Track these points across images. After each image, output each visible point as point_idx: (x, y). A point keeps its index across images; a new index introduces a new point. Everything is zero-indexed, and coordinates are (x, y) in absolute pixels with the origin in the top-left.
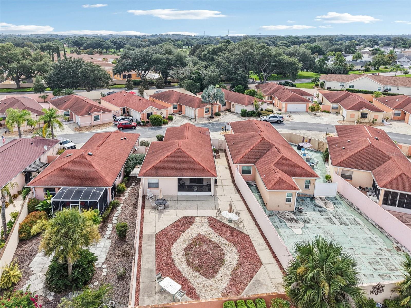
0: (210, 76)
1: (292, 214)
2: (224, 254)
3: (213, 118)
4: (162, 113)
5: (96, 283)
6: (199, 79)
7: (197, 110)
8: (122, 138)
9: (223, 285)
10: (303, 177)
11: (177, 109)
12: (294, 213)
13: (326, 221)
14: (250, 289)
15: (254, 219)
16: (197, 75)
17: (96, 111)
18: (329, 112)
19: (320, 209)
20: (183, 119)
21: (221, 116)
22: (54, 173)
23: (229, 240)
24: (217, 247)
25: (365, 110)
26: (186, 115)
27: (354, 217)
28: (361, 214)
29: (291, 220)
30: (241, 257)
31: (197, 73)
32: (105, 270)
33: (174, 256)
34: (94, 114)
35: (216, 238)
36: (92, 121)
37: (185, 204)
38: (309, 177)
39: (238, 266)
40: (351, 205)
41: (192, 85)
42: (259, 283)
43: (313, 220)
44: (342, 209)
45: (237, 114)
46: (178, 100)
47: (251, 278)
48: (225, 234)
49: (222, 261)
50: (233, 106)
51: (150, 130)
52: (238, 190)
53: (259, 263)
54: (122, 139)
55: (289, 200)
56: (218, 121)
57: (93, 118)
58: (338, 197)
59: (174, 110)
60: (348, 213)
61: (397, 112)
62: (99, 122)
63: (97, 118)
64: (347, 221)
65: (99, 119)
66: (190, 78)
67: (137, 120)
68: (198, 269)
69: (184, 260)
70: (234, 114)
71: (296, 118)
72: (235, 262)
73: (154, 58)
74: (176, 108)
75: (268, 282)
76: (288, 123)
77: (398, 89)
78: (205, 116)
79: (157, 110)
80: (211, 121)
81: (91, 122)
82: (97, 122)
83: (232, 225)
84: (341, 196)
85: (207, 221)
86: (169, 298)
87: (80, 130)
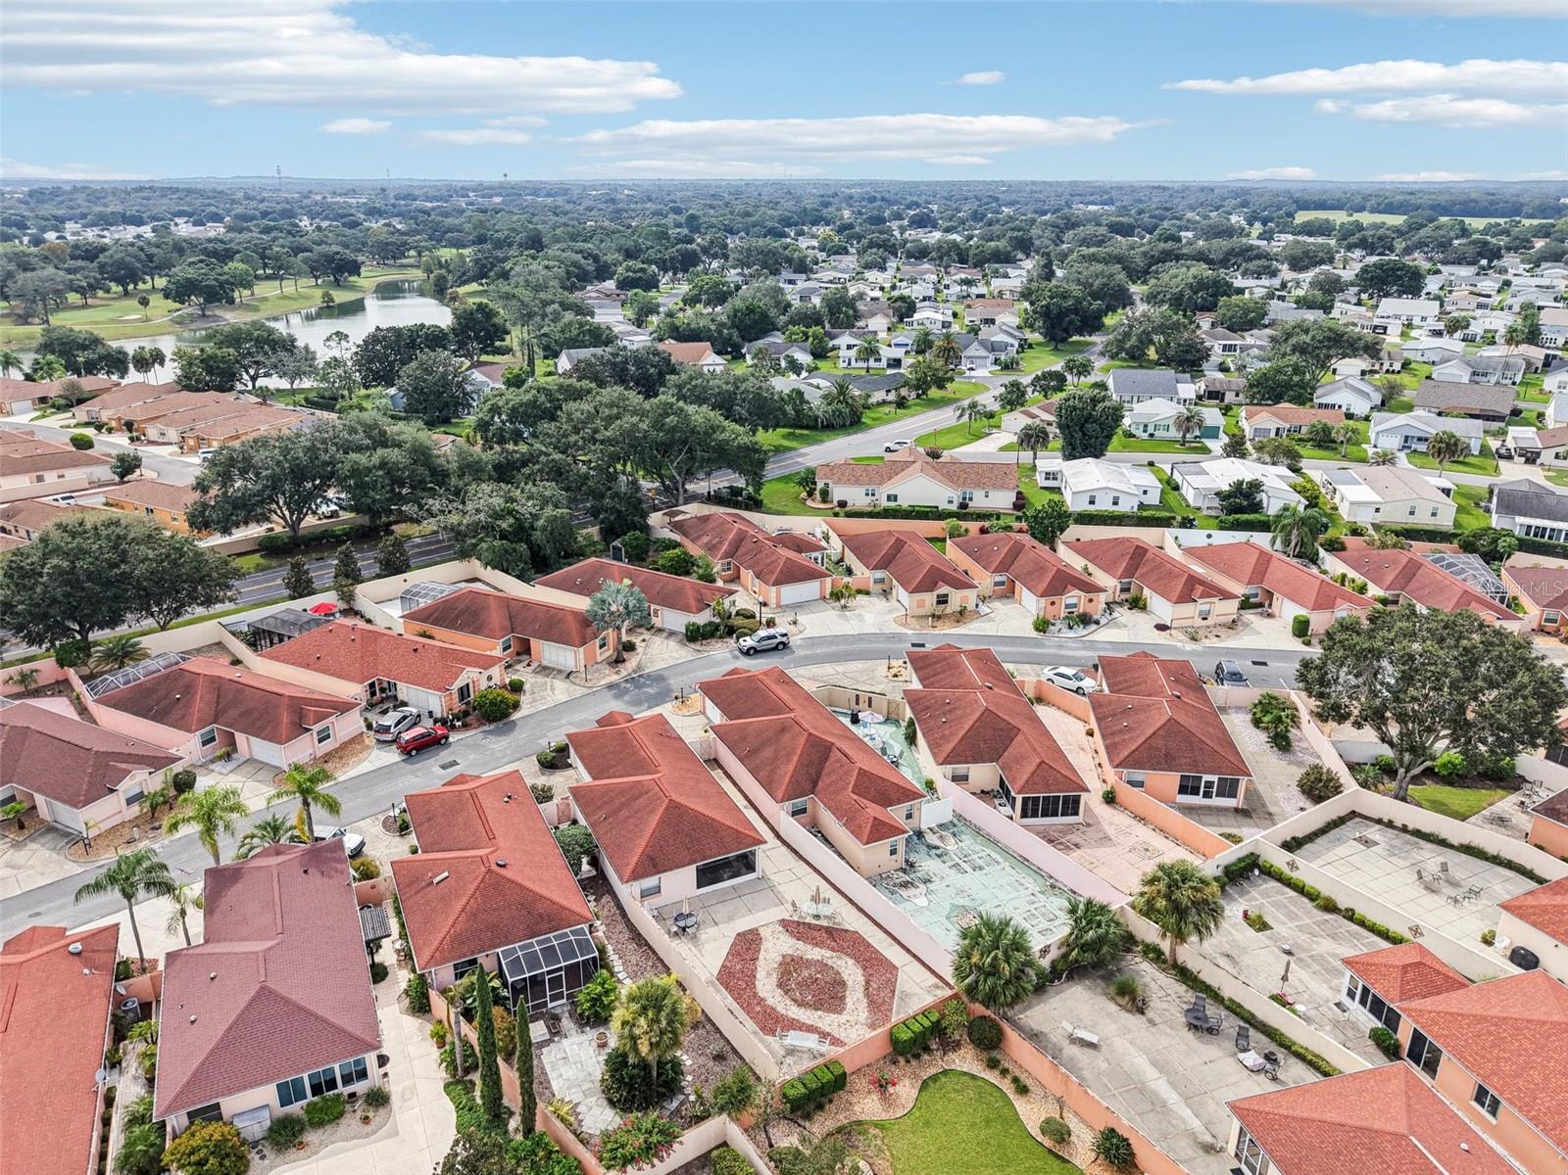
2: (838, 973)
3: (623, 660)
4: (490, 678)
7: (580, 649)
9: (863, 1014)
10: (901, 803)
12: (904, 871)
14: (899, 1006)
15: (850, 901)
16: (511, 520)
18: (867, 592)
19: (938, 852)
20: (548, 680)
21: (640, 650)
23: (833, 949)
24: (823, 966)
26: (544, 662)
28: (995, 843)
29: (905, 885)
30: (865, 969)
31: (509, 513)
33: (770, 1001)
34: (317, 728)
35: (814, 953)
36: (314, 747)
37: (720, 909)
38: (907, 799)
39: (867, 982)
40: (978, 831)
42: (905, 996)
44: (968, 842)
45: (672, 633)
46: (507, 621)
47: (893, 992)
48: (823, 942)
49: (843, 984)
53: (892, 968)
55: (893, 852)
57: (316, 739)
58: (955, 821)
60: (978, 848)
67: (431, 713)
68: (817, 1006)
69: (788, 1002)
70: (665, 634)
72: (861, 979)
74: (509, 647)
75: (916, 990)
78: (600, 659)
80: (623, 670)
83: (824, 923)
84: (960, 817)
85: (780, 928)
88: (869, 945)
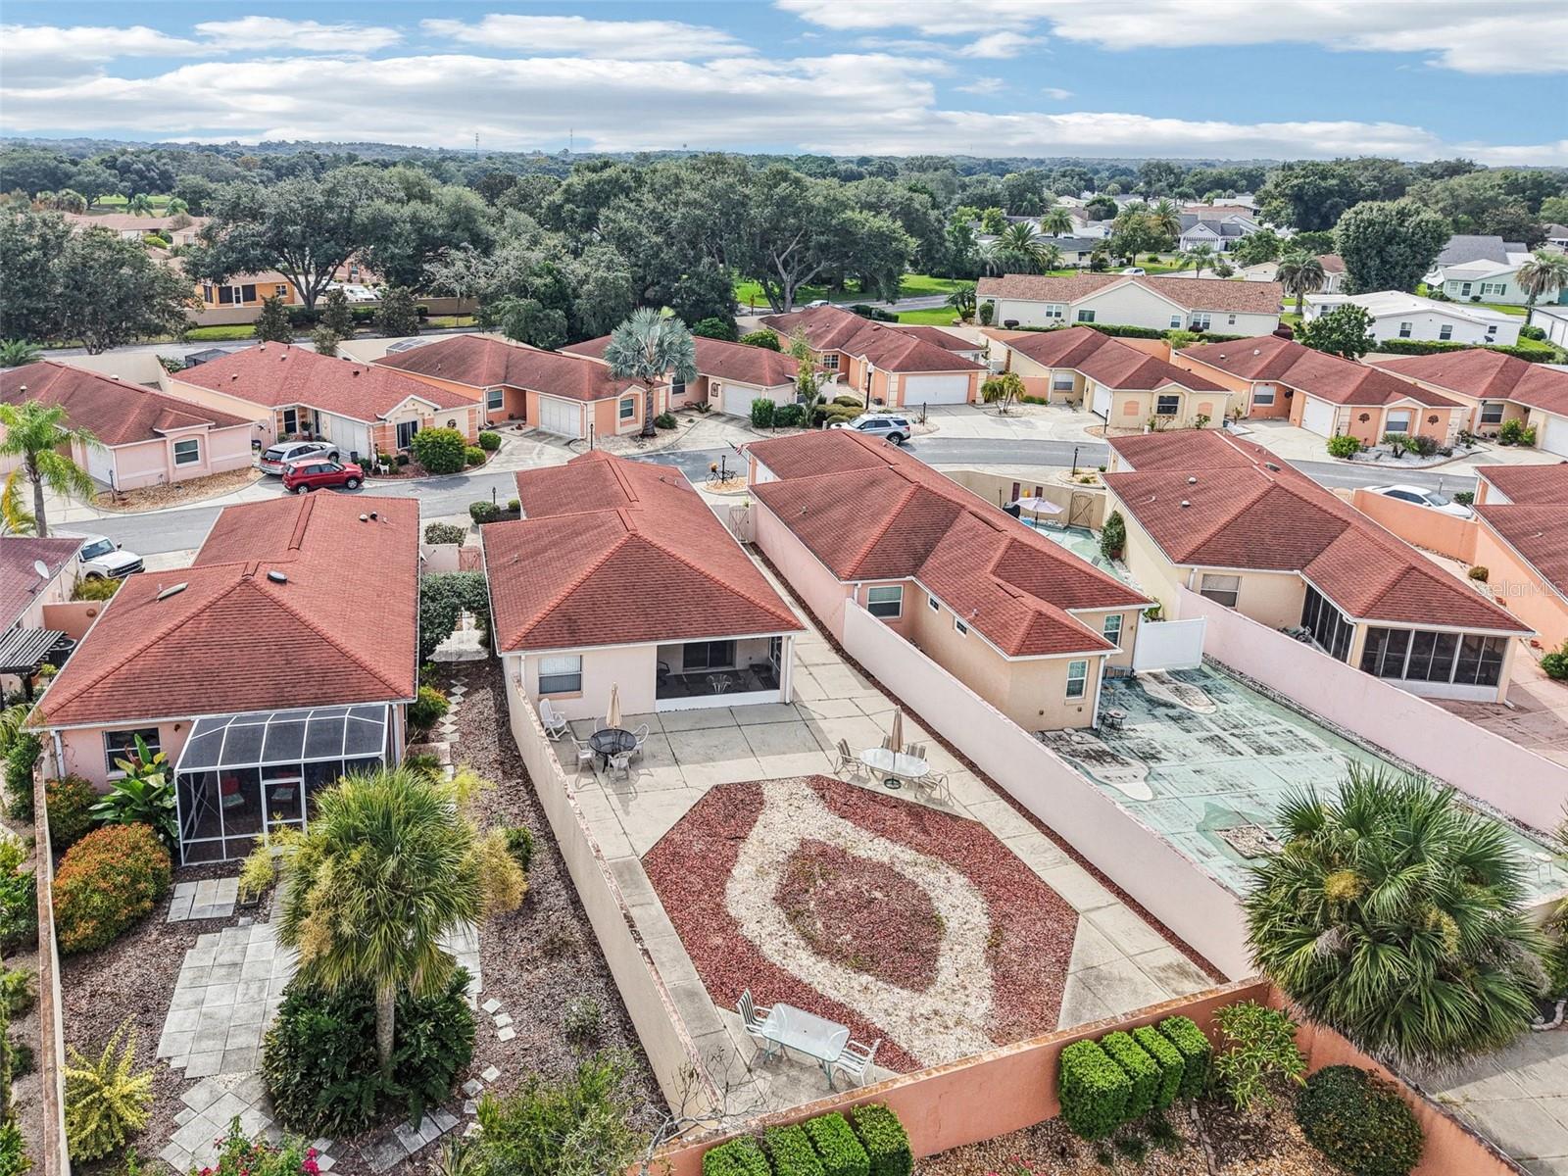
0: (603, 284)
1: (1089, 737)
2: (925, 897)
3: (654, 435)
4: (452, 424)
5: (491, 1074)
6: (560, 295)
7: (591, 405)
8: (363, 516)
9: (980, 1004)
10: (1102, 605)
11: (503, 408)
12: (1097, 733)
13: (1209, 749)
14: (1079, 1003)
15: (972, 766)
16: (549, 280)
17: (179, 423)
18: (1043, 402)
19: (1172, 712)
20: (540, 444)
21: (681, 429)
22: (140, 664)
23: (920, 848)
24: (890, 876)
25: (1170, 388)
26: (543, 428)
27: (1287, 725)
28: (1303, 714)
30: (992, 899)
31: (550, 272)
32: (502, 1019)
33: (750, 930)
34: (174, 436)
36: (167, 466)
37: (696, 741)
38: (1119, 604)
39: (997, 930)
40: (1261, 691)
41: (535, 318)
42: (1094, 981)
43: (1166, 748)
45: (733, 419)
46: (502, 373)
47: (1063, 963)
48: (897, 831)
49: (935, 923)
50: (715, 390)
51: (425, 489)
52: (868, 676)
53: (1064, 912)
54: (365, 521)
55: (1075, 689)
56: (673, 445)
57: (172, 453)
59: (491, 411)
60: (1262, 717)
61: (1262, 390)
62: (196, 469)
63: (186, 453)
64: (1273, 741)
65: (194, 456)
66: (522, 290)
67: (354, 454)
68: (863, 961)
69: (793, 939)
70: (724, 419)
71: (945, 425)
72: (981, 921)
73: (362, 215)
74: (498, 404)
75: (1128, 970)
76: (925, 442)
77: (1232, 322)
78: (619, 430)
79: (436, 410)
80: (650, 445)
81: (162, 470)
82: (190, 470)
83: (907, 795)
84: (1217, 665)
85: (809, 791)
86: (808, 1079)
87: (124, 503)
88: (1007, 853)
